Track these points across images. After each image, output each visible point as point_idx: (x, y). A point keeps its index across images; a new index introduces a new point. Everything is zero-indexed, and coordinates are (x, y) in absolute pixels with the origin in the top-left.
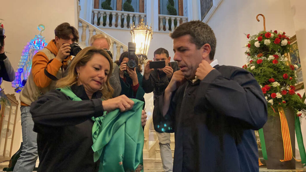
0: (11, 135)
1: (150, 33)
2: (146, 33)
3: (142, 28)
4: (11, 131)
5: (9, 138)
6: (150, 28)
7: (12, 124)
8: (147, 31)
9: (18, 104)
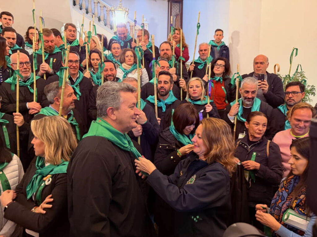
1: (128, 14)
2: (125, 15)
3: (121, 10)
6: (128, 10)
8: (125, 13)
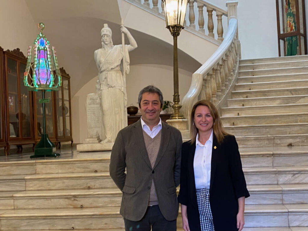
0: (68, 112)
4: (67, 108)
5: (67, 116)
7: (67, 101)
9: (69, 77)
